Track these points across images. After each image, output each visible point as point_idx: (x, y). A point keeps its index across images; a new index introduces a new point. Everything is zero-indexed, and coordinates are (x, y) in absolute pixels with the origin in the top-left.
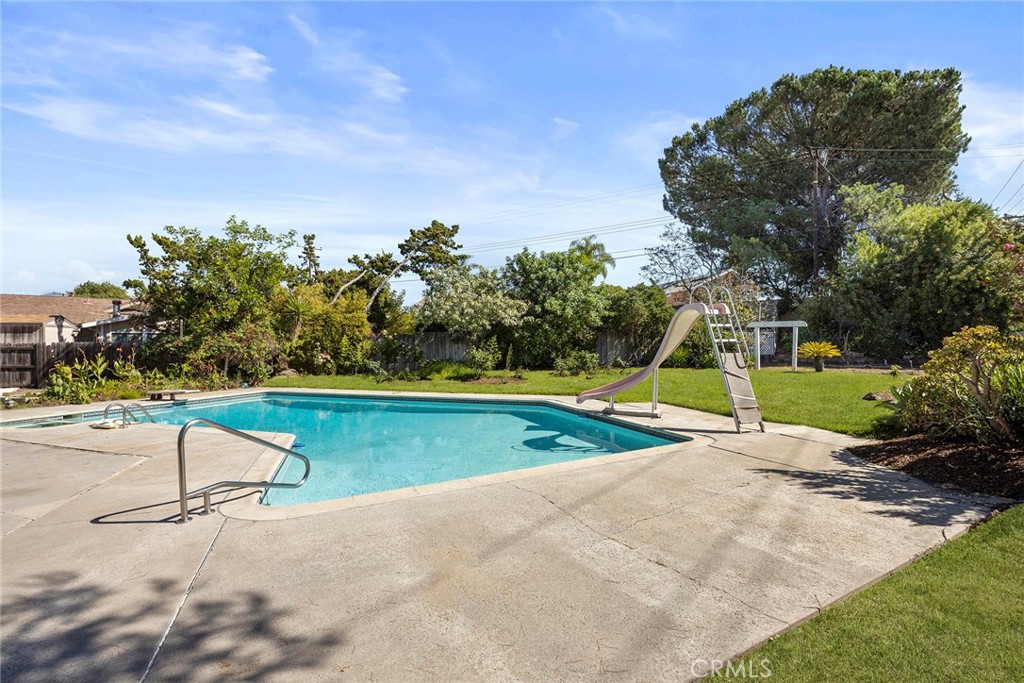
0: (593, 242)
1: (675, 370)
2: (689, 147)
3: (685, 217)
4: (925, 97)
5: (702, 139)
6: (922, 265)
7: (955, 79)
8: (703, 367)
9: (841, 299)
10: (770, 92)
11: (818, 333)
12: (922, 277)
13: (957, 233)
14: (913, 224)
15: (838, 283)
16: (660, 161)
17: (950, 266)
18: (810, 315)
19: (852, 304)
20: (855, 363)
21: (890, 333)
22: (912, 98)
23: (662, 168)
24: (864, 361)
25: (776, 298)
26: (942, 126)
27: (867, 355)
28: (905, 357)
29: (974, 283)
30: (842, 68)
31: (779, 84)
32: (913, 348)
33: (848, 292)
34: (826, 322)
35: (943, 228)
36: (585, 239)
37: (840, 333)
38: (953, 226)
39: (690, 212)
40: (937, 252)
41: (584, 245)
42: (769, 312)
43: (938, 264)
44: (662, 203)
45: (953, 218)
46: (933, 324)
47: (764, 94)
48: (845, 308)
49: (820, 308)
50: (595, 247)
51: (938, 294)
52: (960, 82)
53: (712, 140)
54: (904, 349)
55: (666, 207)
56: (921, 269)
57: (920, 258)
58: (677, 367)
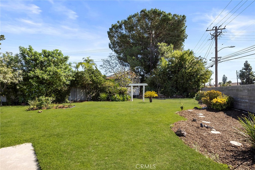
0: (90, 59)
1: (102, 102)
2: (116, 28)
3: (116, 52)
4: (178, 22)
5: (120, 26)
6: (179, 68)
7: (185, 18)
8: (112, 101)
9: (158, 77)
10: (139, 14)
11: (151, 88)
12: (179, 71)
13: (187, 58)
14: (176, 55)
15: (157, 72)
16: (108, 32)
17: (185, 68)
18: (149, 82)
19: (161, 79)
20: (161, 98)
21: (170, 88)
22: (175, 21)
23: (108, 34)
24: (163, 97)
25: (140, 77)
26: (182, 30)
27: (164, 95)
28: (174, 95)
29: (192, 73)
30: (158, 10)
31: (142, 11)
32: (176, 92)
33: (159, 75)
34: (153, 85)
35: (184, 57)
36: (87, 58)
37: (157, 88)
38: (186, 56)
39: (117, 50)
40: (183, 64)
41: (87, 60)
42: (137, 81)
43: (182, 67)
44: (109, 46)
45: (186, 54)
46: (181, 85)
47: (138, 14)
48: (159, 80)
49: (152, 80)
50: (90, 60)
51: (183, 76)
52: (186, 19)
53: (123, 27)
54: (174, 93)
55: (110, 47)
56: (178, 68)
57: (178, 65)
58: (103, 101)
